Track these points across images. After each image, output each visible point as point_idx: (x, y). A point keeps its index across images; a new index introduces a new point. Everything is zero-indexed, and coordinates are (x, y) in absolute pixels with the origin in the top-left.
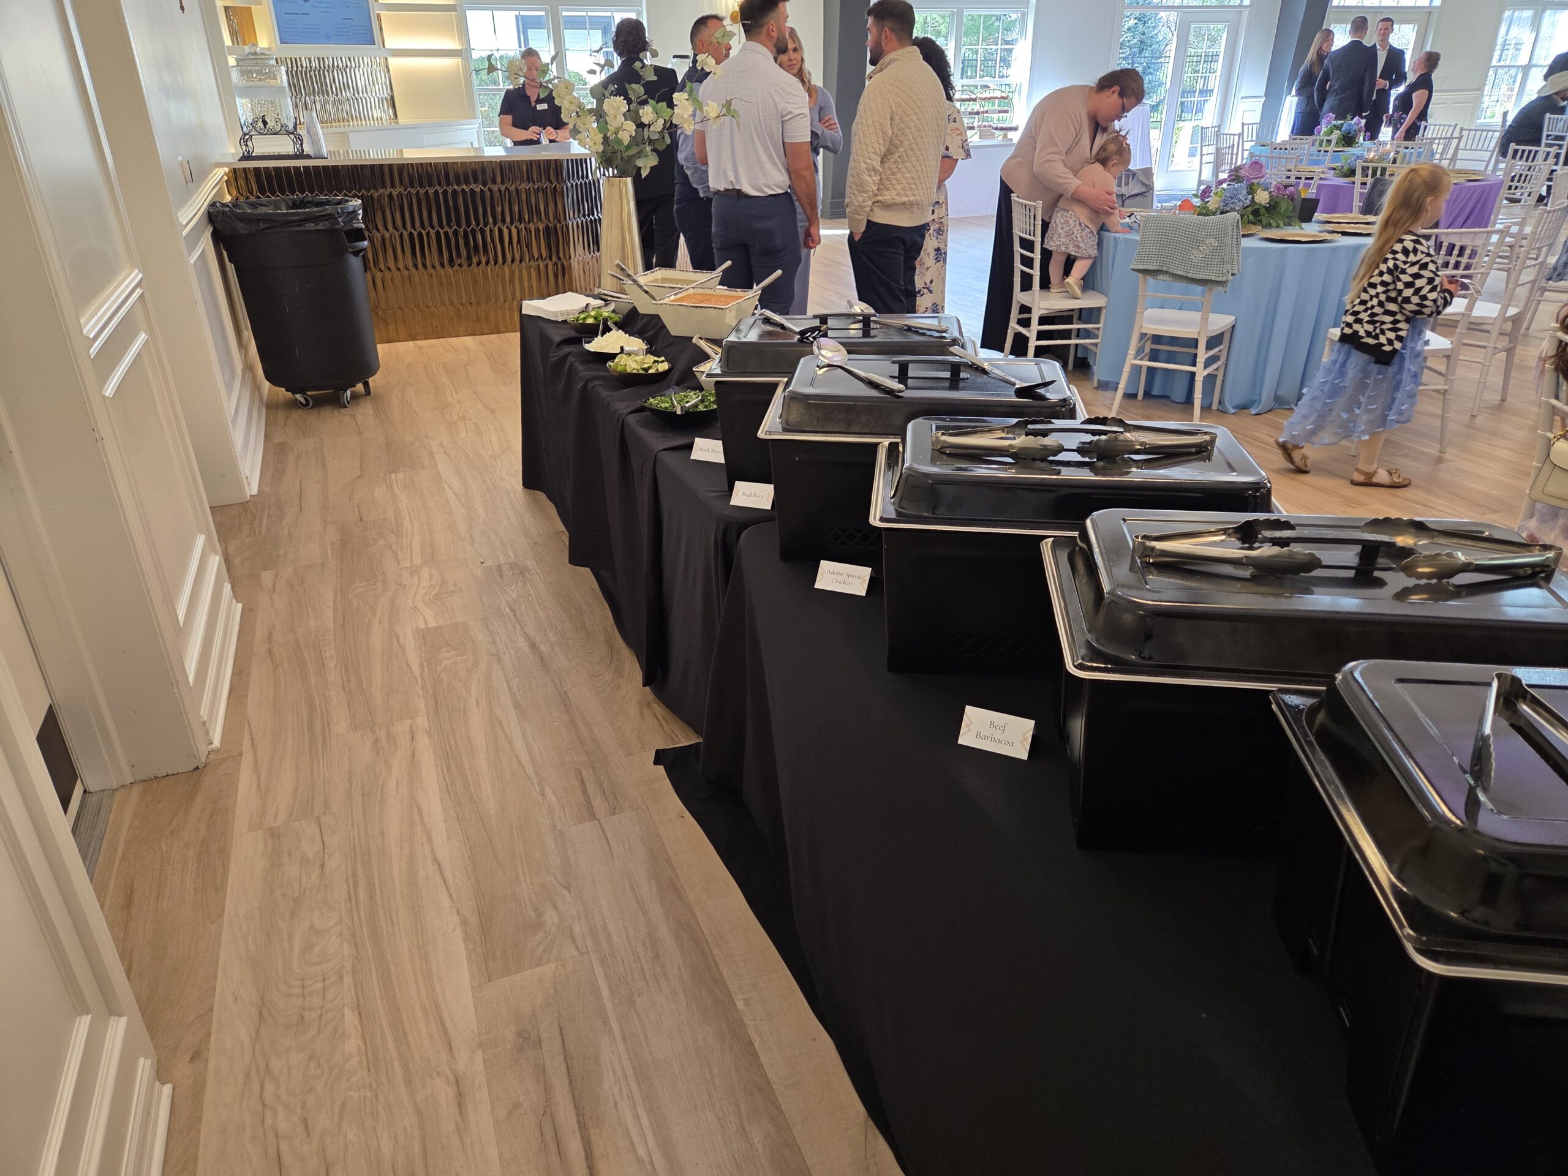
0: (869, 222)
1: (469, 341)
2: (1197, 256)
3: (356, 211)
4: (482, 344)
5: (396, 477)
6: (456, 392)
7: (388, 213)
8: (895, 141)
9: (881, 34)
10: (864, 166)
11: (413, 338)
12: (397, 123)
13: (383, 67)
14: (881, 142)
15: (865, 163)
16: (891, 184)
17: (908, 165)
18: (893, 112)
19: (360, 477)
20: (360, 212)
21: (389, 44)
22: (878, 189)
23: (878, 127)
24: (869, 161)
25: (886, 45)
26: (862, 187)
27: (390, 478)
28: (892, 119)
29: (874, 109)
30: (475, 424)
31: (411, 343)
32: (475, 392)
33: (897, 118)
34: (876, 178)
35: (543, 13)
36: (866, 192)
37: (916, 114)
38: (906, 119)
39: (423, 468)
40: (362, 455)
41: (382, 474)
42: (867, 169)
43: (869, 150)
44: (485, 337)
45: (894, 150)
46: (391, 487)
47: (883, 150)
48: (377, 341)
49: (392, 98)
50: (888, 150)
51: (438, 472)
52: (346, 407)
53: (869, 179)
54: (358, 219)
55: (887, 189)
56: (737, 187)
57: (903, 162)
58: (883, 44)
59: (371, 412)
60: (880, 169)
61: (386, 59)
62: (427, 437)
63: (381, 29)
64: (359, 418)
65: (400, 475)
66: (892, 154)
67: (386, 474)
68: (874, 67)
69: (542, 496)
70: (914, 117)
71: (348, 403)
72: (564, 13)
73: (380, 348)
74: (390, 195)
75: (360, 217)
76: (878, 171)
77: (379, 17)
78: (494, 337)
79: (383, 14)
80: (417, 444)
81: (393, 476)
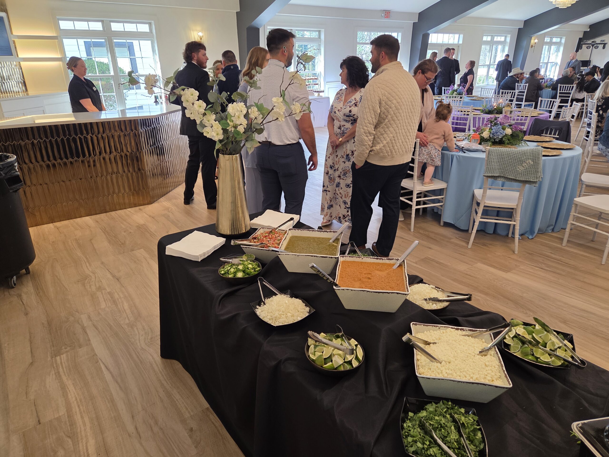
0: (366, 161)
1: (87, 219)
2: (521, 169)
3: (13, 165)
4: (97, 222)
5: (61, 359)
6: (89, 264)
7: (32, 153)
8: (383, 116)
9: (379, 55)
10: (363, 131)
11: (52, 221)
12: (28, 94)
13: (18, 66)
14: (373, 116)
15: (364, 129)
16: (381, 140)
17: (391, 129)
18: (380, 99)
19: (32, 364)
20: (16, 164)
21: (20, 56)
22: (373, 143)
23: (371, 108)
24: (365, 128)
25: (382, 61)
26: (362, 142)
27: (56, 361)
28: (380, 103)
29: (369, 98)
30: (109, 293)
31: (51, 225)
32: (102, 263)
33: (384, 102)
34: (371, 138)
35: (104, 40)
36: (364, 145)
37: (395, 99)
38: (389, 103)
39: (80, 346)
40: (30, 337)
41: (49, 359)
42: (364, 132)
43: (366, 121)
44: (98, 216)
45: (382, 121)
46: (59, 372)
47: (374, 121)
48: (29, 225)
49: (24, 82)
50: (378, 120)
51: (93, 350)
52: (13, 288)
53: (366, 138)
54: (15, 169)
55: (379, 143)
56: (269, 140)
57: (388, 128)
58: (380, 61)
59: (32, 290)
60: (374, 132)
61: (19, 62)
62: (77, 311)
63: (16, 48)
64: (24, 297)
65: (64, 356)
66: (381, 123)
67: (52, 358)
68: (374, 74)
69: (178, 365)
70: (395, 102)
71: (15, 284)
72: (115, 41)
73: (33, 231)
74: (33, 143)
75: (16, 168)
76: (373, 134)
77: (14, 42)
78: (103, 215)
79: (16, 40)
80: (72, 319)
81: (58, 358)
